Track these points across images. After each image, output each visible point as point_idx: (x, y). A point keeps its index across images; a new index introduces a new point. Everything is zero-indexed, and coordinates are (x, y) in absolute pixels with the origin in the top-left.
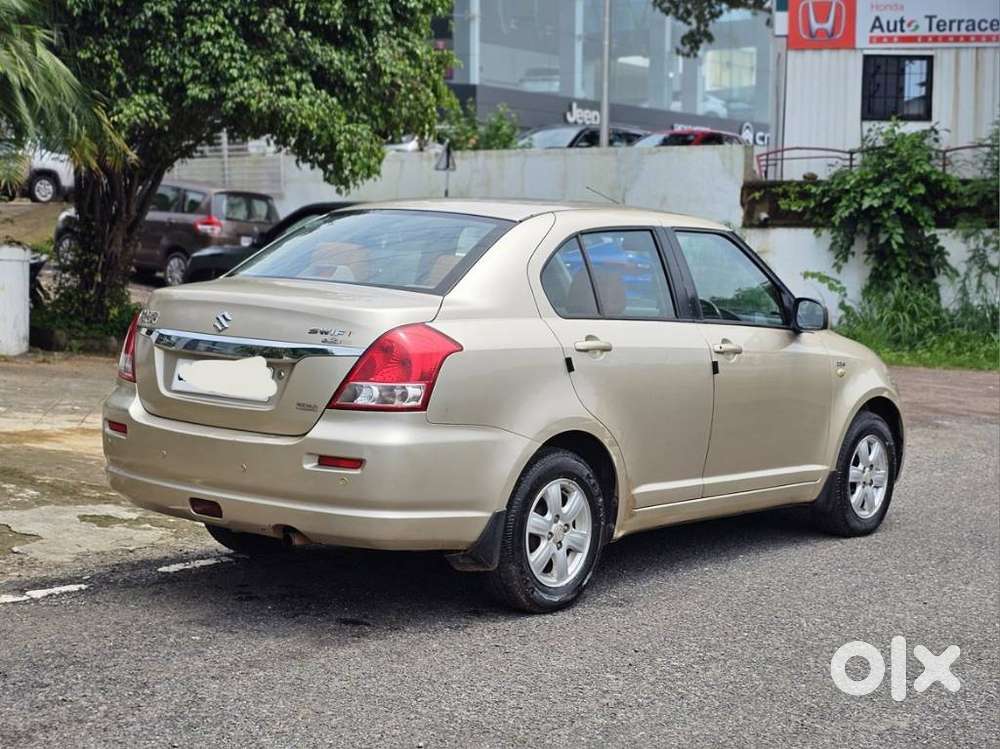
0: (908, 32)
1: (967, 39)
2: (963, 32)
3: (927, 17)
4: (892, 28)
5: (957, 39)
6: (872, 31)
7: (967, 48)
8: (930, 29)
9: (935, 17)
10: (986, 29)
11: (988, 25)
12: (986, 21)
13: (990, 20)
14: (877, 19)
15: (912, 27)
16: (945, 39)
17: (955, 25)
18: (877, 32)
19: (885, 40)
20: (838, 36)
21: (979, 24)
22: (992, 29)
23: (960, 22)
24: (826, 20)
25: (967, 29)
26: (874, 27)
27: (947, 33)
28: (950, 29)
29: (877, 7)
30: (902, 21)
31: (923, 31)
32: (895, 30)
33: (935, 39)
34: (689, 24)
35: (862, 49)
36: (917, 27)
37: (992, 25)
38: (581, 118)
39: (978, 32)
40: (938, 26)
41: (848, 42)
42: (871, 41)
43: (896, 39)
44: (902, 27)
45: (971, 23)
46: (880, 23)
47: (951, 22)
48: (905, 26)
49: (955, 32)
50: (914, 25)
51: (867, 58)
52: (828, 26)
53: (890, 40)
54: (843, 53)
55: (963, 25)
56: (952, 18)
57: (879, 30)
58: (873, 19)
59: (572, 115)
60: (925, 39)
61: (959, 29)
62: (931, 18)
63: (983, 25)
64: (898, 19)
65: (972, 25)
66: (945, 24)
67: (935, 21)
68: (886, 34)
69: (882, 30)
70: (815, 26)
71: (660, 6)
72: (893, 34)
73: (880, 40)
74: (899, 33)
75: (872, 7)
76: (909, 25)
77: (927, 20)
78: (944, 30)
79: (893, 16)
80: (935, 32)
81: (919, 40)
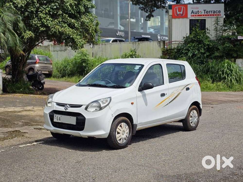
0: (200, 14)
1: (213, 15)
2: (212, 14)
3: (204, 10)
4: (196, 13)
5: (211, 15)
6: (191, 14)
7: (213, 17)
8: (205, 13)
9: (206, 10)
10: (217, 13)
11: (218, 12)
12: (217, 11)
13: (218, 11)
14: (193, 11)
15: (201, 13)
16: (208, 15)
17: (210, 12)
18: (193, 14)
19: (194, 16)
20: (184, 15)
21: (216, 12)
22: (219, 13)
23: (211, 11)
24: (181, 11)
25: (213, 13)
26: (192, 13)
27: (209, 14)
28: (209, 13)
29: (192, 8)
30: (198, 11)
31: (203, 13)
32: (197, 13)
33: (206, 15)
34: (148, 13)
35: (189, 18)
36: (202, 13)
37: (219, 12)
38: (120, 34)
39: (216, 14)
40: (206, 12)
41: (186, 16)
42: (191, 16)
43: (197, 16)
44: (198, 13)
45: (214, 11)
46: (193, 12)
47: (210, 11)
48: (199, 13)
49: (210, 14)
50: (201, 12)
51: (190, 20)
52: (181, 13)
53: (196, 16)
54: (185, 19)
55: (212, 12)
56: (210, 10)
57: (193, 13)
58: (192, 11)
59: (118, 33)
60: (204, 15)
61: (211, 13)
62: (205, 10)
63: (217, 12)
64: (197, 11)
65: (214, 12)
66: (208, 12)
67: (206, 11)
68: (195, 14)
69: (194, 14)
70: (178, 13)
71: (140, 9)
72: (196, 14)
73: (193, 16)
74: (198, 14)
75: (191, 8)
76: (200, 12)
77: (204, 11)
78: (208, 13)
79: (196, 10)
80: (206, 14)
81: (202, 15)
